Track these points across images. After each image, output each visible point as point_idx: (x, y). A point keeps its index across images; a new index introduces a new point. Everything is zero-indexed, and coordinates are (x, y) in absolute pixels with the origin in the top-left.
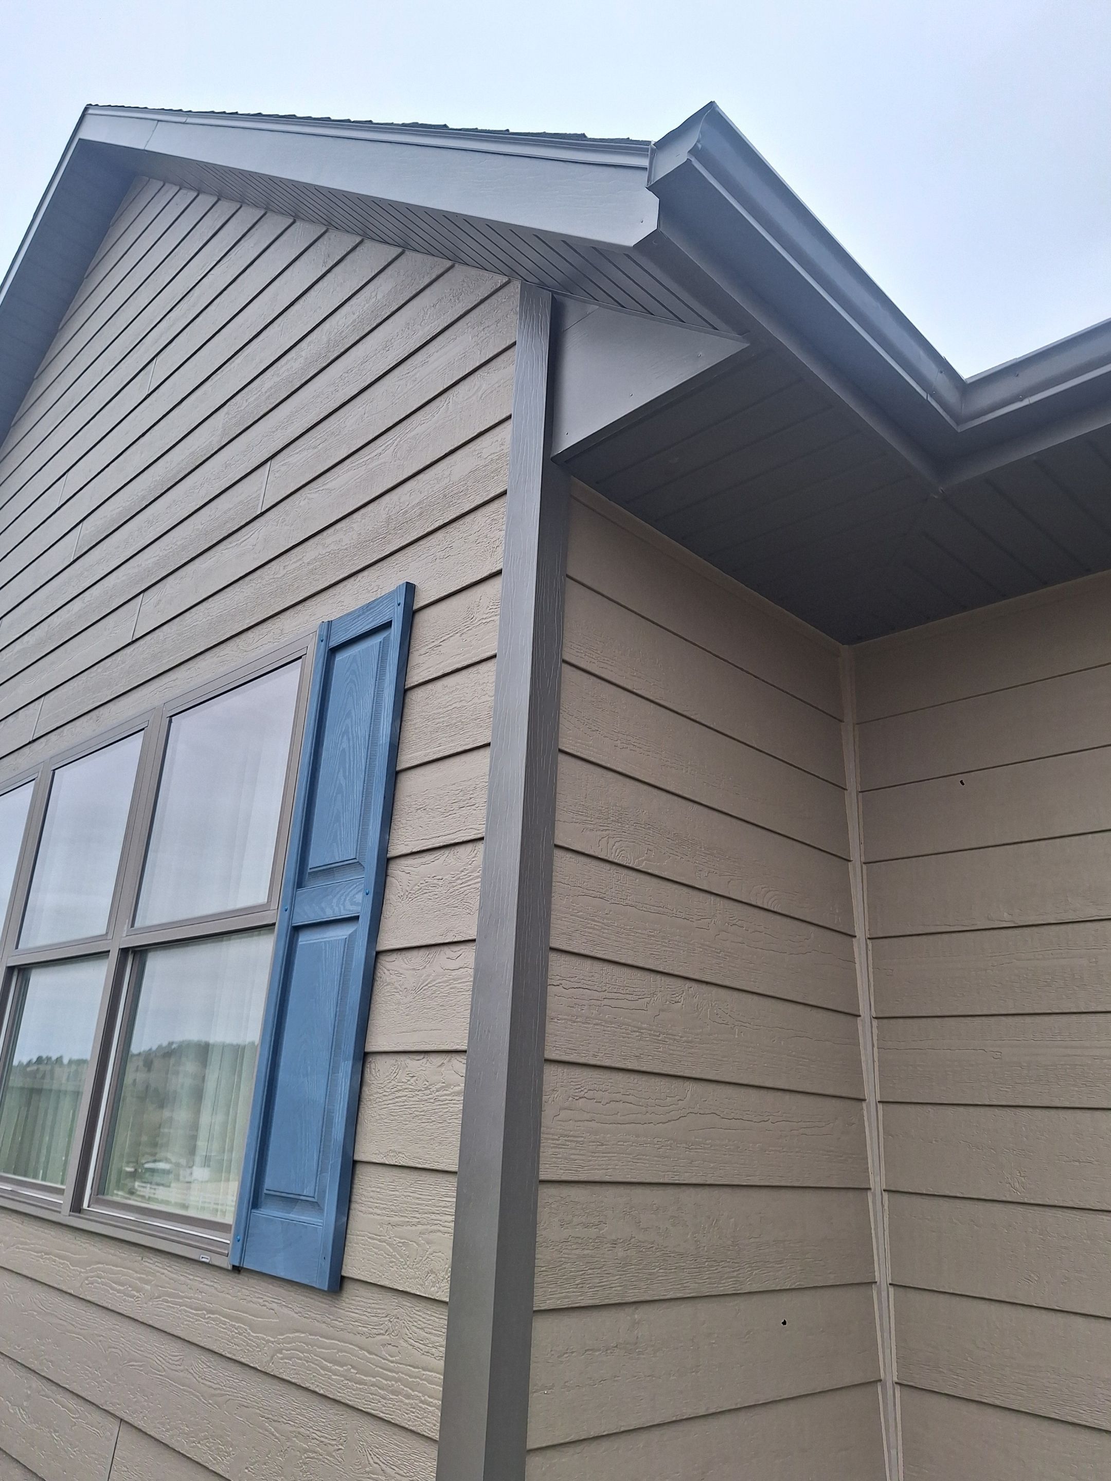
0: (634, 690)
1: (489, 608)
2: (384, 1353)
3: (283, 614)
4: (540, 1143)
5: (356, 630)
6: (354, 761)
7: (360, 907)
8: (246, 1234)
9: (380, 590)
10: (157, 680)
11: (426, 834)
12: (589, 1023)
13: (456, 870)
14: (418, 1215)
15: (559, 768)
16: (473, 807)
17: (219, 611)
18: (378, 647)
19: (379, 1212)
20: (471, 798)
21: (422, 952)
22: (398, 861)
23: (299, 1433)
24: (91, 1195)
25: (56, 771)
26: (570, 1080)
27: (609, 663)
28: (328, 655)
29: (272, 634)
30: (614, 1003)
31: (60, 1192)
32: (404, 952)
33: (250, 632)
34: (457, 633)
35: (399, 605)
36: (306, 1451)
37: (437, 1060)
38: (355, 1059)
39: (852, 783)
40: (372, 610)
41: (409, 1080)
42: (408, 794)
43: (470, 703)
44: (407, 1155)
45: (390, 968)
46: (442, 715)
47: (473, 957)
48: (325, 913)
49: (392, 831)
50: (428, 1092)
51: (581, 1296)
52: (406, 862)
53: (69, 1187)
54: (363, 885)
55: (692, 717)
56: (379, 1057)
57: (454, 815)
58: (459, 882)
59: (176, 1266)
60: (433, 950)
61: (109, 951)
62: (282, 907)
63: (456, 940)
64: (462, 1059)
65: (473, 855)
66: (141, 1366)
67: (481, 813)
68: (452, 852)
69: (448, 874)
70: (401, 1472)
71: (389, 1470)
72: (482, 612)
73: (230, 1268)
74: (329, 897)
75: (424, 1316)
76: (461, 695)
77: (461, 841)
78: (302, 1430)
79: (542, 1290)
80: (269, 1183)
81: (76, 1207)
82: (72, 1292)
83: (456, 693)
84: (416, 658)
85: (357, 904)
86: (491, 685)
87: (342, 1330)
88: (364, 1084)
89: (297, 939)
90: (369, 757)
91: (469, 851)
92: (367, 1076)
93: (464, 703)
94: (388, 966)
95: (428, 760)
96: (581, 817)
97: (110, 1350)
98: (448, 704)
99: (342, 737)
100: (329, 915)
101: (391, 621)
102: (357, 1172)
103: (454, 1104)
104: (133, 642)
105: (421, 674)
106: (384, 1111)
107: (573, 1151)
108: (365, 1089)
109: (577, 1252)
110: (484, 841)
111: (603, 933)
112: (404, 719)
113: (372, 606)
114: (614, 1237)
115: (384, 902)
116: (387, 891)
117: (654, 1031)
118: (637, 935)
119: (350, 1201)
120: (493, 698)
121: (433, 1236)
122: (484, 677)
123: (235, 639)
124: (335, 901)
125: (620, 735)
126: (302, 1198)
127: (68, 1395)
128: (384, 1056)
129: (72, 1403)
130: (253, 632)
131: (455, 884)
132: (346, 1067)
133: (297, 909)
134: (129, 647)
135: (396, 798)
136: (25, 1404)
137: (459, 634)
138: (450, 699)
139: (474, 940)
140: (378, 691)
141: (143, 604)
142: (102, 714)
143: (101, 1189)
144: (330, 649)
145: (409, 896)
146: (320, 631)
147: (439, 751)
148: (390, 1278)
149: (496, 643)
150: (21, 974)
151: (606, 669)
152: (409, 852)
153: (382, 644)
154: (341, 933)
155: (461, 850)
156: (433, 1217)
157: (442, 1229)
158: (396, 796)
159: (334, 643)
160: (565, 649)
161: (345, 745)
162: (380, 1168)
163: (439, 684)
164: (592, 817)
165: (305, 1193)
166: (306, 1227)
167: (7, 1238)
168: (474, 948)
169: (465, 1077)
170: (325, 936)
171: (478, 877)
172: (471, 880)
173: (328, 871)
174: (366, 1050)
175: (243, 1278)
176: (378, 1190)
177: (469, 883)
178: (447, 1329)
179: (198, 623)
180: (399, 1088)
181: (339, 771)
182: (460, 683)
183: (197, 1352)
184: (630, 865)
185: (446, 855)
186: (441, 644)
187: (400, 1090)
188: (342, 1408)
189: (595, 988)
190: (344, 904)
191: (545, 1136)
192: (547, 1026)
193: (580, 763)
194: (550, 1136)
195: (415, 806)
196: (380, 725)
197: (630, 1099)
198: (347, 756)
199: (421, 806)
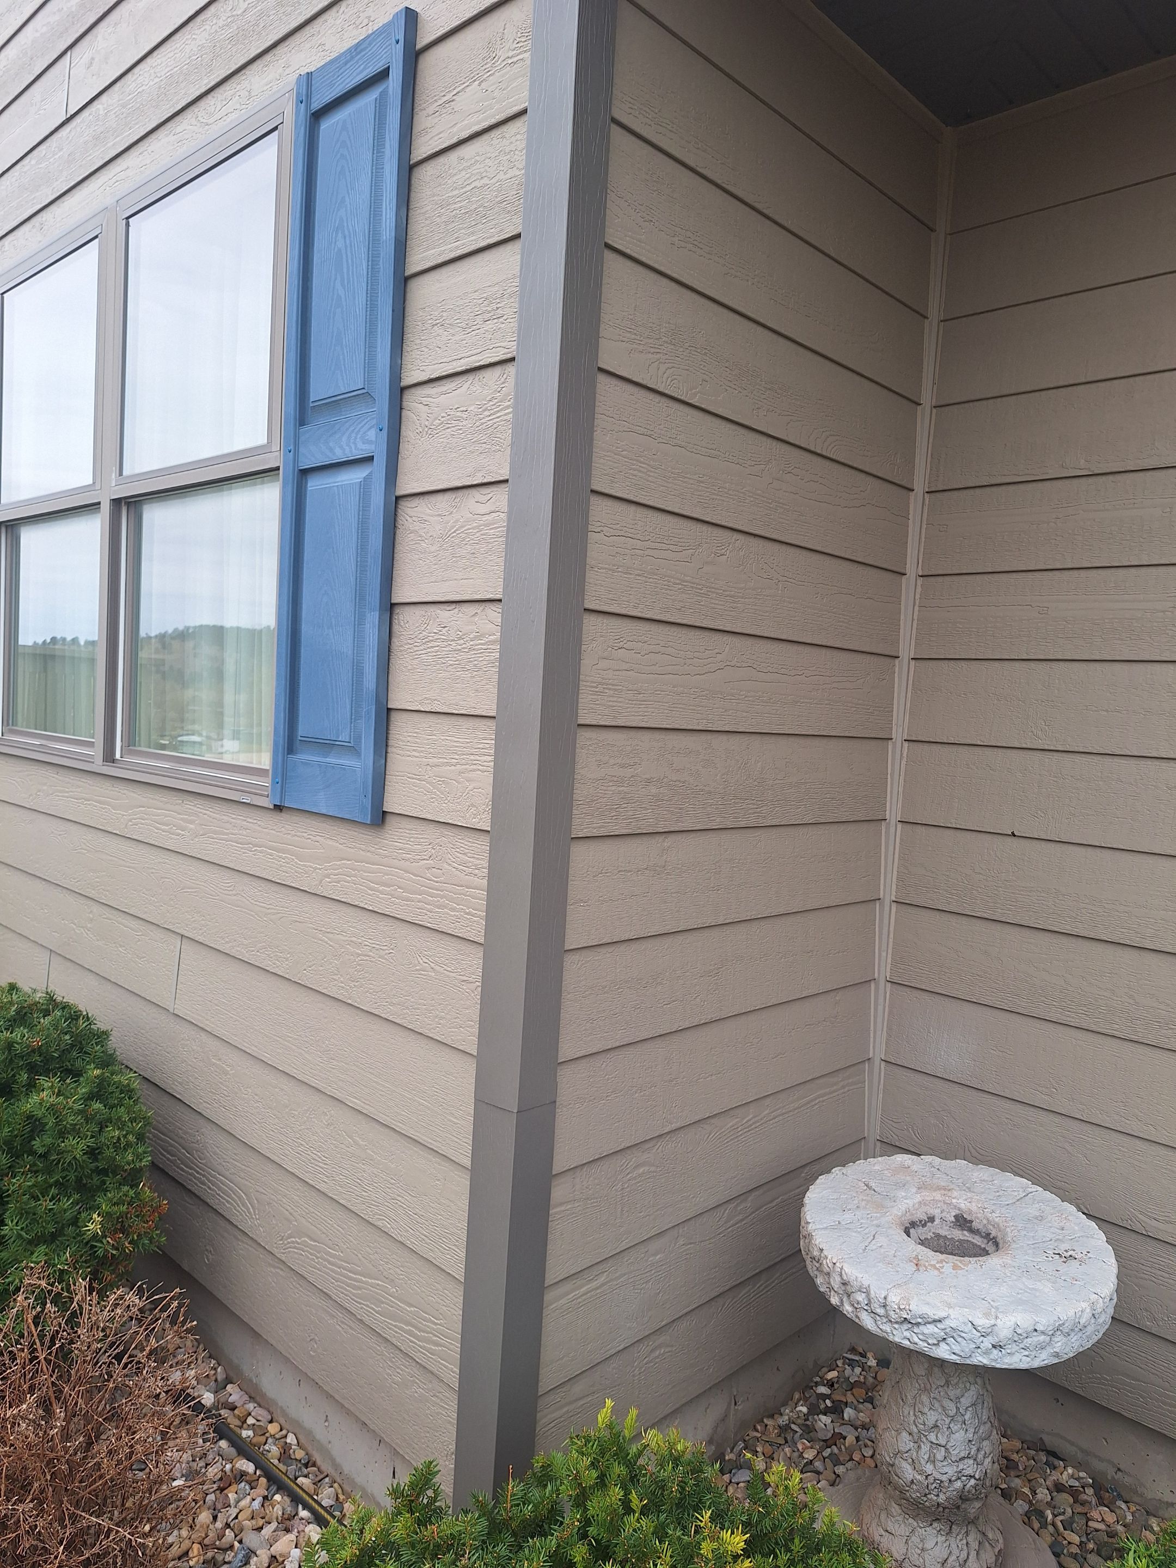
0: (698, 169)
1: (516, 42)
2: (428, 875)
3: (249, 67)
4: (579, 690)
5: (343, 85)
6: (353, 266)
7: (373, 446)
8: (284, 777)
9: (370, 24)
10: (103, 171)
11: (445, 357)
12: (631, 574)
13: (483, 400)
14: (457, 757)
15: (604, 269)
16: (501, 320)
17: (168, 69)
18: (373, 107)
19: (417, 754)
20: (498, 308)
21: (448, 496)
22: (413, 390)
23: (351, 941)
24: (122, 747)
25: (5, 295)
26: (610, 631)
27: (669, 127)
28: (310, 122)
29: (237, 97)
30: (656, 553)
31: (91, 744)
32: (426, 497)
33: (209, 96)
34: (475, 81)
35: (397, 42)
36: (359, 955)
37: (471, 609)
38: (381, 609)
39: (935, 311)
40: (363, 53)
41: (440, 631)
42: (420, 307)
43: (494, 180)
44: (442, 702)
45: (411, 513)
46: (459, 199)
47: (506, 500)
48: (334, 454)
49: (405, 354)
50: (462, 642)
51: (615, 826)
52: (424, 392)
53: (99, 739)
54: (375, 421)
55: (765, 211)
56: (407, 608)
57: (477, 331)
58: (487, 413)
59: (217, 806)
60: (460, 493)
61: (99, 503)
62: (285, 446)
63: (485, 481)
64: (497, 608)
65: (503, 380)
66: (195, 892)
67: (510, 325)
68: (477, 379)
69: (474, 404)
70: (449, 969)
71: (437, 968)
72: (506, 48)
73: (271, 807)
74: (337, 436)
75: (466, 843)
76: (482, 170)
77: (488, 363)
78: (354, 939)
79: (578, 820)
80: (303, 730)
81: (109, 757)
82: (118, 832)
83: (474, 168)
84: (423, 121)
85: (370, 442)
86: (520, 154)
87: (387, 857)
88: (393, 635)
89: (306, 483)
90: (370, 259)
91: (498, 375)
92: (396, 628)
93: (485, 181)
94: (409, 511)
95: (443, 260)
96: (629, 335)
97: (163, 880)
98: (466, 183)
99: (337, 233)
100: (340, 456)
101: (389, 67)
102: (392, 719)
103: (489, 652)
104: (68, 120)
105: (430, 142)
106: (416, 662)
107: (611, 699)
108: (394, 640)
109: (613, 788)
110: (515, 363)
111: (650, 476)
112: (411, 207)
113: (362, 47)
114: (648, 776)
115: (401, 441)
116: (403, 427)
117: (697, 584)
118: (686, 480)
119: (387, 746)
120: (523, 171)
121: (472, 775)
122: (511, 143)
123: (192, 108)
124: (344, 439)
125: (677, 229)
126: (337, 743)
127: (128, 917)
128: (412, 607)
129: (134, 924)
130: (213, 97)
131: (481, 416)
132: (373, 618)
133: (302, 450)
134: (64, 127)
135: (406, 312)
136: (89, 925)
137: (477, 83)
138: (468, 175)
139: (506, 481)
140: (376, 169)
141: (72, 65)
142: (46, 221)
143: (131, 740)
144: (313, 114)
145: (429, 432)
146: (298, 89)
147: (457, 247)
148: (432, 811)
149: (526, 93)
150: (9, 531)
151: (665, 135)
152: (426, 378)
153: (378, 102)
154: (355, 476)
155: (488, 374)
156: (472, 757)
157: (480, 768)
158: (407, 310)
159: (316, 105)
160: (614, 102)
161: (340, 244)
162: (415, 715)
163: (453, 156)
164: (641, 336)
165: (340, 739)
166: (344, 769)
167: (45, 788)
168: (507, 489)
169: (501, 627)
170: (338, 480)
171: (508, 407)
172: (501, 410)
173: (334, 404)
174: (392, 602)
175: (284, 816)
176: (415, 735)
177: (499, 415)
178: (490, 853)
179: (144, 87)
180: (431, 638)
181: (336, 279)
182: (481, 153)
183: (246, 879)
184: (682, 398)
185: (470, 382)
186: (454, 97)
187: (432, 641)
188: (391, 920)
189: (638, 536)
190: (355, 443)
191: (585, 683)
192: (587, 575)
193: (629, 263)
194: (588, 684)
195: (430, 322)
196: (381, 215)
197: (669, 650)
198: (344, 260)
199: (438, 321)
